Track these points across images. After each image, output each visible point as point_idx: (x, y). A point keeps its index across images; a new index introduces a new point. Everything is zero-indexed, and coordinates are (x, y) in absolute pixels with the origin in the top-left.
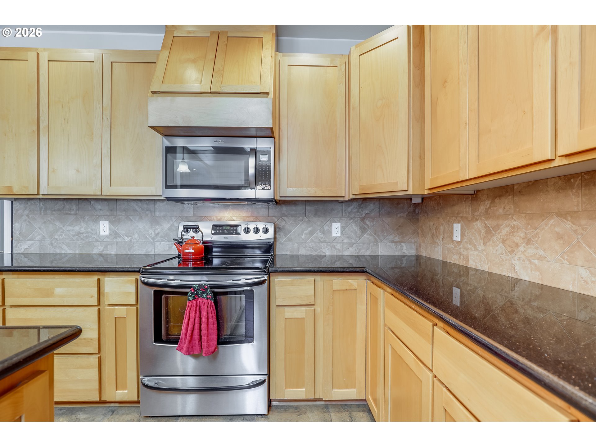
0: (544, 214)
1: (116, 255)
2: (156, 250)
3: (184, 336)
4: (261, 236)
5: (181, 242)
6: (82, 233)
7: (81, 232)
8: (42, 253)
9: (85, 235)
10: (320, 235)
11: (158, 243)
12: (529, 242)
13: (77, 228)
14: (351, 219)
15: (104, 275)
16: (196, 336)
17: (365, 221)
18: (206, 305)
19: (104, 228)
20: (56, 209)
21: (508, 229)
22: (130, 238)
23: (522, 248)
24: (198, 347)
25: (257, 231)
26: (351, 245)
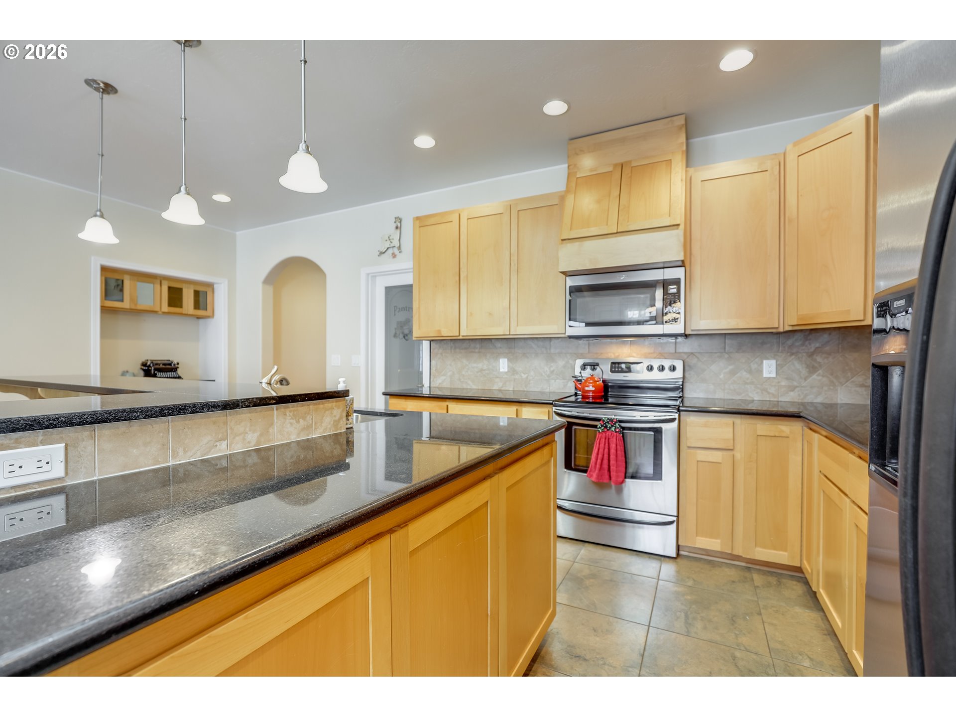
1: (514, 391)
2: (551, 388)
3: (593, 465)
4: (667, 375)
5: (581, 380)
6: (484, 370)
8: (452, 387)
9: (487, 372)
10: (745, 374)
11: (553, 381)
14: (792, 354)
15: (521, 406)
16: (605, 466)
17: (815, 356)
18: (615, 438)
19: (503, 365)
20: (463, 348)
22: (526, 375)
24: (607, 477)
25: (662, 368)
26: (793, 389)
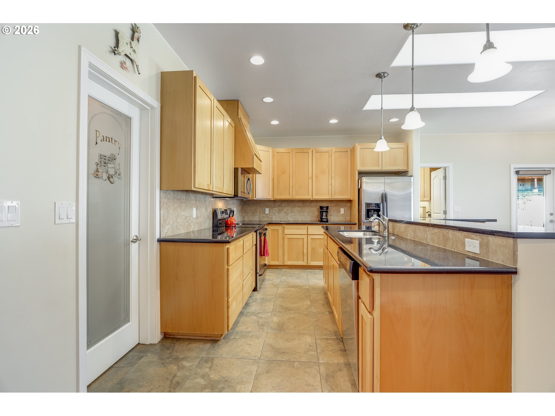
0: (295, 206)
7: (187, 216)
8: (173, 235)
9: (188, 218)
11: (207, 221)
12: (291, 212)
13: (185, 213)
19: (195, 212)
20: (178, 198)
21: (286, 209)
23: (290, 214)
